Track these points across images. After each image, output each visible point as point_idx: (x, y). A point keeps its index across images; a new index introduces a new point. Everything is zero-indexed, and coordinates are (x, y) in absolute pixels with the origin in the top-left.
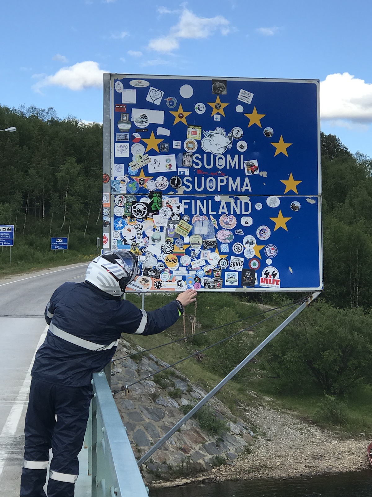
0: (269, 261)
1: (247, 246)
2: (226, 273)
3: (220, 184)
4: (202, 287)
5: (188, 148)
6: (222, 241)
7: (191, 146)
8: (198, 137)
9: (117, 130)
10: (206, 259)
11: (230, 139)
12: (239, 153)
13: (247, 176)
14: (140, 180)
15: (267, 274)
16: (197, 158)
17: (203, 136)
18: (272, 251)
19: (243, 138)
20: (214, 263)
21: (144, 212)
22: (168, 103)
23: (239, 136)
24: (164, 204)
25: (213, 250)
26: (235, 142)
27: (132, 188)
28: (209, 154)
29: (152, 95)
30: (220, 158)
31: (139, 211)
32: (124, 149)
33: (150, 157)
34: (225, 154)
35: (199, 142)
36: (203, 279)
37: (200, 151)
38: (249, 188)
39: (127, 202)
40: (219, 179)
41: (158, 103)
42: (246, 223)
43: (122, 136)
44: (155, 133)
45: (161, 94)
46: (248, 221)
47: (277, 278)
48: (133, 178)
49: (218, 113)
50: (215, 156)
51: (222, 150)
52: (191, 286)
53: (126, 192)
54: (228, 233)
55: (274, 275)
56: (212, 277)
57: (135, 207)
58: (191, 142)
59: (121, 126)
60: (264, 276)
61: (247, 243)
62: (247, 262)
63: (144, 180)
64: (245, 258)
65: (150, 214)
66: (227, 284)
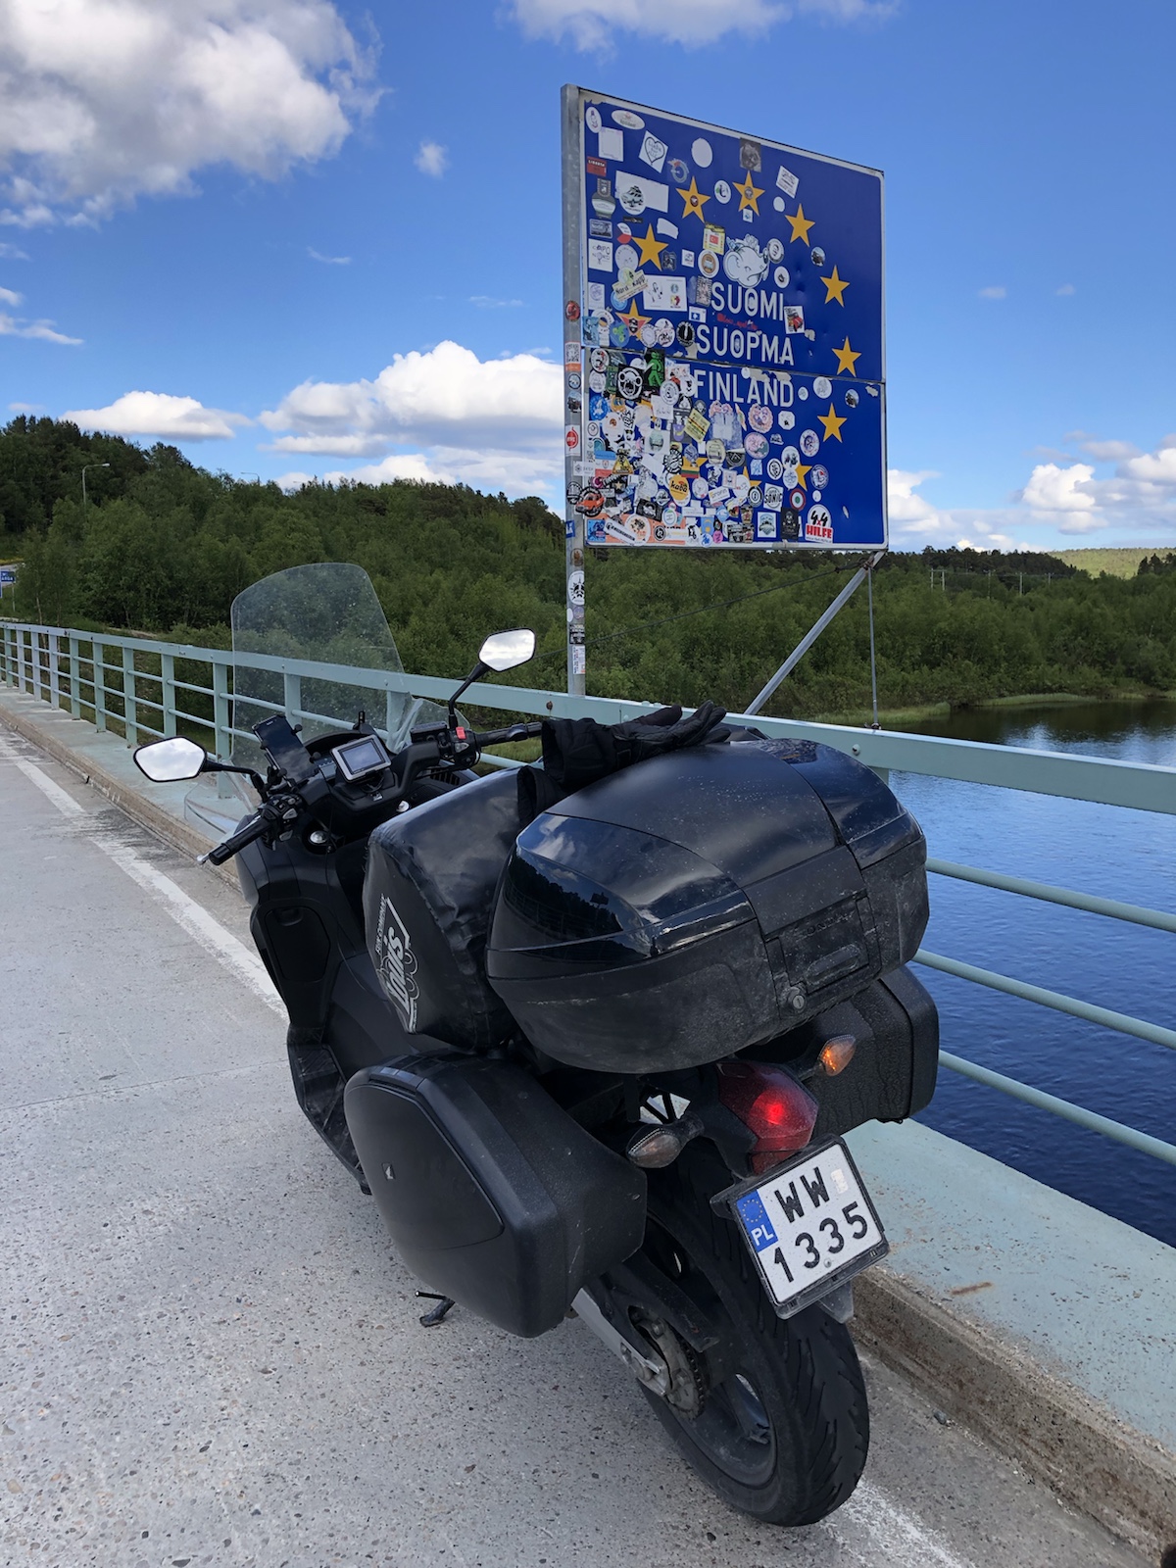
0: (817, 496)
1: (787, 465)
2: (760, 514)
3: (750, 345)
4: (725, 539)
5: (705, 268)
6: (753, 454)
7: (709, 264)
8: (720, 250)
9: (591, 213)
10: (732, 486)
11: (766, 261)
12: (779, 290)
13: (789, 336)
14: (630, 321)
15: (815, 519)
16: (718, 289)
17: (726, 248)
18: (820, 478)
19: (783, 263)
20: (741, 495)
21: (637, 388)
22: (673, 171)
23: (777, 257)
24: (668, 376)
25: (740, 472)
26: (772, 267)
27: (617, 336)
28: (736, 285)
29: (649, 149)
30: (751, 295)
31: (630, 385)
32: (604, 253)
33: (646, 277)
34: (757, 289)
35: (721, 258)
36: (725, 524)
37: (722, 277)
38: (790, 358)
39: (611, 364)
40: (750, 335)
41: (658, 166)
42: (786, 423)
43: (598, 226)
44: (655, 230)
45: (663, 149)
46: (787, 420)
47: (828, 525)
48: (619, 315)
49: (748, 207)
50: (744, 290)
51: (754, 281)
52: (709, 536)
53: (608, 344)
54: (760, 439)
55: (825, 520)
56: (739, 520)
57: (622, 377)
58: (709, 257)
59: (597, 204)
60: (810, 522)
61: (787, 460)
62: (788, 494)
63: (636, 323)
64: (785, 488)
65: (647, 393)
66: (761, 534)
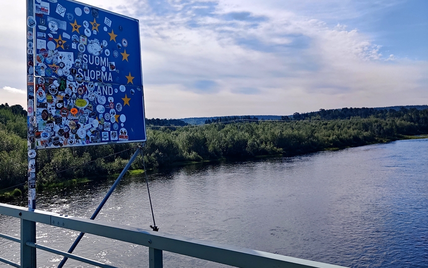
0: (122, 125)
1: (112, 115)
2: (103, 133)
3: (97, 75)
4: (90, 142)
5: (80, 49)
6: (99, 112)
8: (85, 43)
9: (38, 30)
10: (92, 123)
11: (102, 47)
12: (106, 57)
13: (110, 72)
14: (53, 67)
15: (122, 133)
17: (88, 43)
18: (123, 118)
21: (56, 91)
22: (68, 17)
23: (106, 46)
25: (95, 118)
26: (104, 49)
27: (48, 73)
28: (91, 55)
29: (59, 9)
31: (53, 90)
32: (43, 44)
35: (86, 46)
37: (87, 52)
38: (111, 79)
39: (45, 82)
41: (63, 15)
43: (40, 34)
44: (62, 36)
46: (111, 99)
47: (126, 135)
49: (95, 30)
51: (98, 54)
54: (102, 107)
55: (125, 133)
56: (95, 135)
57: (50, 87)
59: (40, 27)
60: (120, 134)
62: (112, 124)
65: (60, 92)
66: (103, 140)
